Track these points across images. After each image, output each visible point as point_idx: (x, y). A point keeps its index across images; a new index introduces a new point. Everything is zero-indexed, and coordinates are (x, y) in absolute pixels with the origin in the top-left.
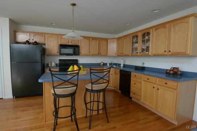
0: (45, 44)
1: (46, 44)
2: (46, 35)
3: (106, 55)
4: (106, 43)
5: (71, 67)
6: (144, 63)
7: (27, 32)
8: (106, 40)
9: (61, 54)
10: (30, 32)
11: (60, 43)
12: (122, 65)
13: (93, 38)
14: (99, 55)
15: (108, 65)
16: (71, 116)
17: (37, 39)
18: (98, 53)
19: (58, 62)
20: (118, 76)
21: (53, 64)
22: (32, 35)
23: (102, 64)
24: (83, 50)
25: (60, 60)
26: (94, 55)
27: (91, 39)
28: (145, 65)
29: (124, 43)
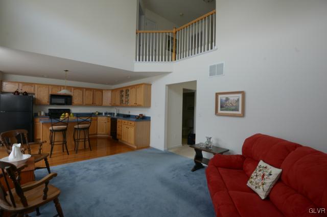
0: (34, 94)
1: (36, 94)
2: (36, 86)
3: (101, 105)
4: (101, 93)
5: (63, 114)
6: (129, 112)
7: (16, 82)
8: (101, 91)
9: (51, 104)
10: (19, 83)
11: (50, 93)
12: (115, 115)
13: (87, 89)
14: (93, 104)
15: (104, 114)
16: (63, 144)
17: (27, 89)
18: (92, 102)
19: (47, 112)
20: (110, 123)
21: (43, 113)
22: (21, 84)
23: (97, 113)
24: (76, 100)
25: (50, 110)
26: (87, 105)
27: (84, 89)
28: (131, 114)
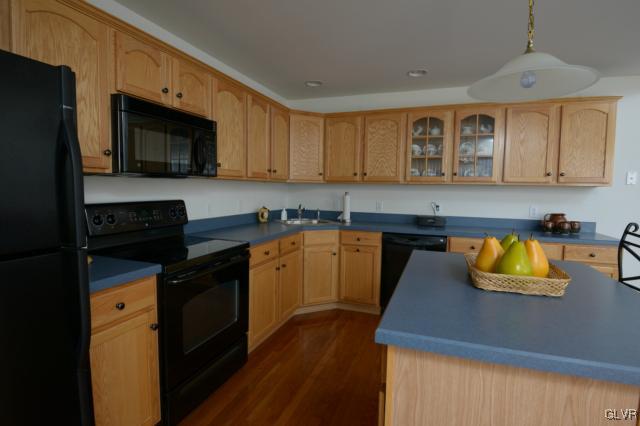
4: (286, 126)
6: (437, 207)
8: (286, 115)
12: (346, 214)
14: (271, 175)
15: (284, 216)
18: (267, 166)
23: (265, 215)
29: (369, 136)
